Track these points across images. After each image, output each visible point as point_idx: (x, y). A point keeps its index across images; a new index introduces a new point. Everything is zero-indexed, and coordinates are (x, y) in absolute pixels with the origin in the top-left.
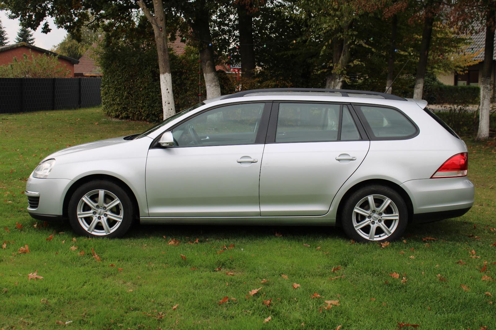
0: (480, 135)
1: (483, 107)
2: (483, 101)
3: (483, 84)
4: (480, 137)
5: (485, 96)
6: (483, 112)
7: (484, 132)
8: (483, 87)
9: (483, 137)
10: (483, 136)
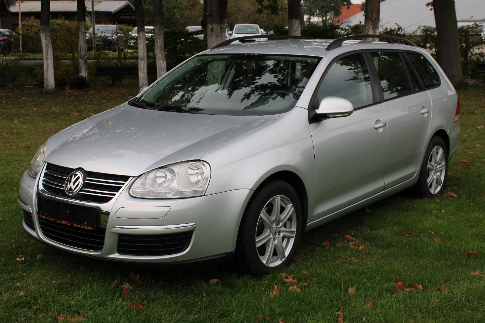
0: (47, 86)
1: (48, 57)
2: (47, 50)
3: (44, 32)
4: (48, 88)
5: (48, 45)
6: (48, 62)
7: (51, 83)
8: (45, 35)
9: (51, 89)
10: (51, 87)
